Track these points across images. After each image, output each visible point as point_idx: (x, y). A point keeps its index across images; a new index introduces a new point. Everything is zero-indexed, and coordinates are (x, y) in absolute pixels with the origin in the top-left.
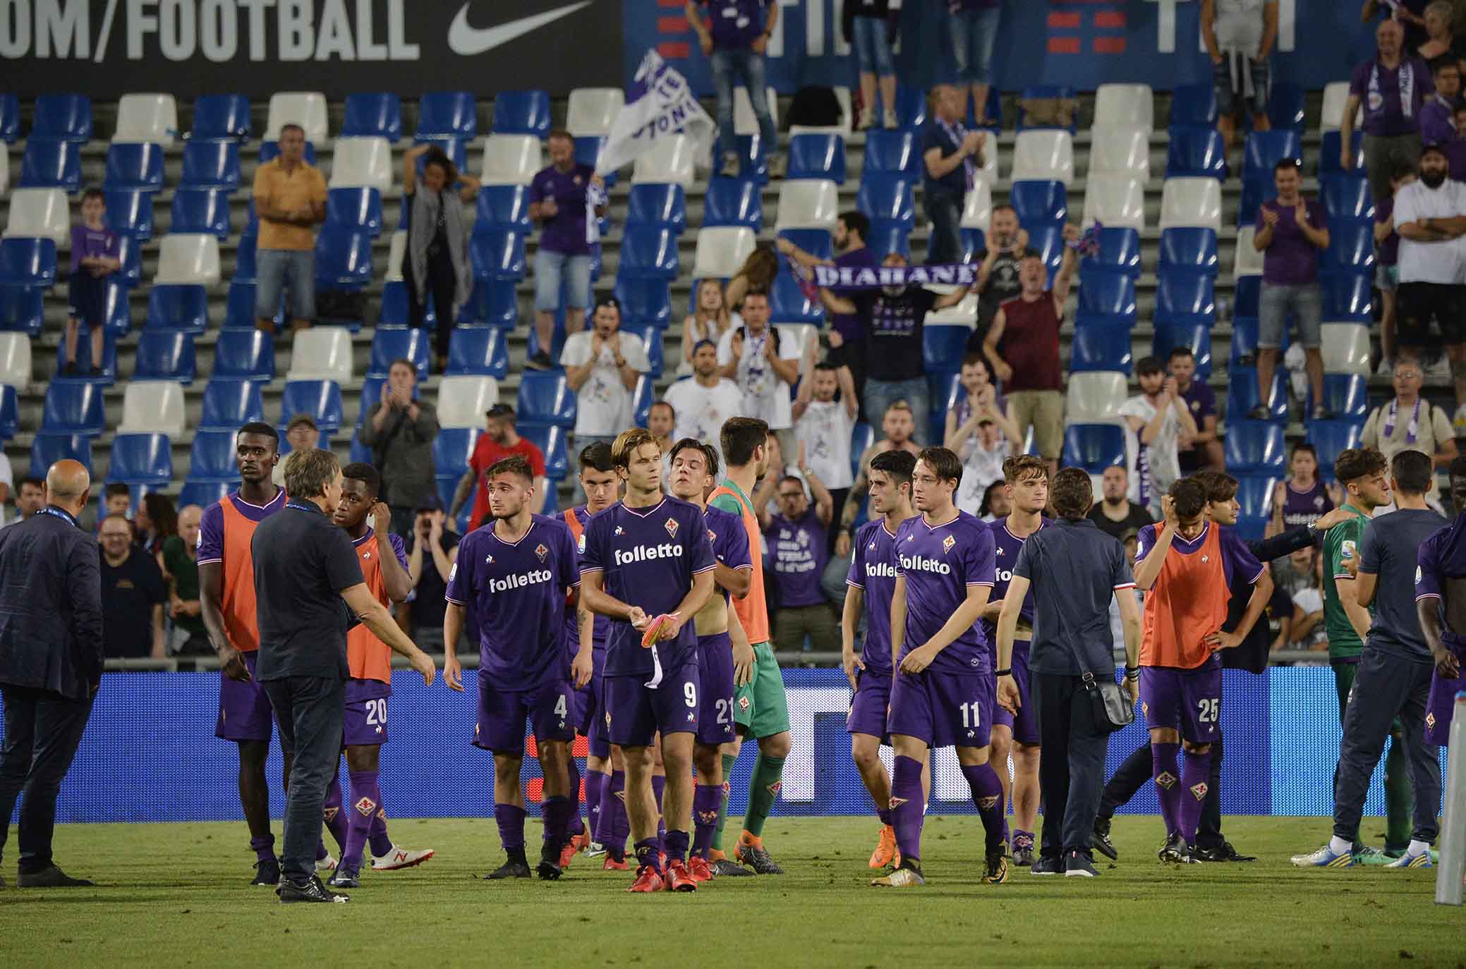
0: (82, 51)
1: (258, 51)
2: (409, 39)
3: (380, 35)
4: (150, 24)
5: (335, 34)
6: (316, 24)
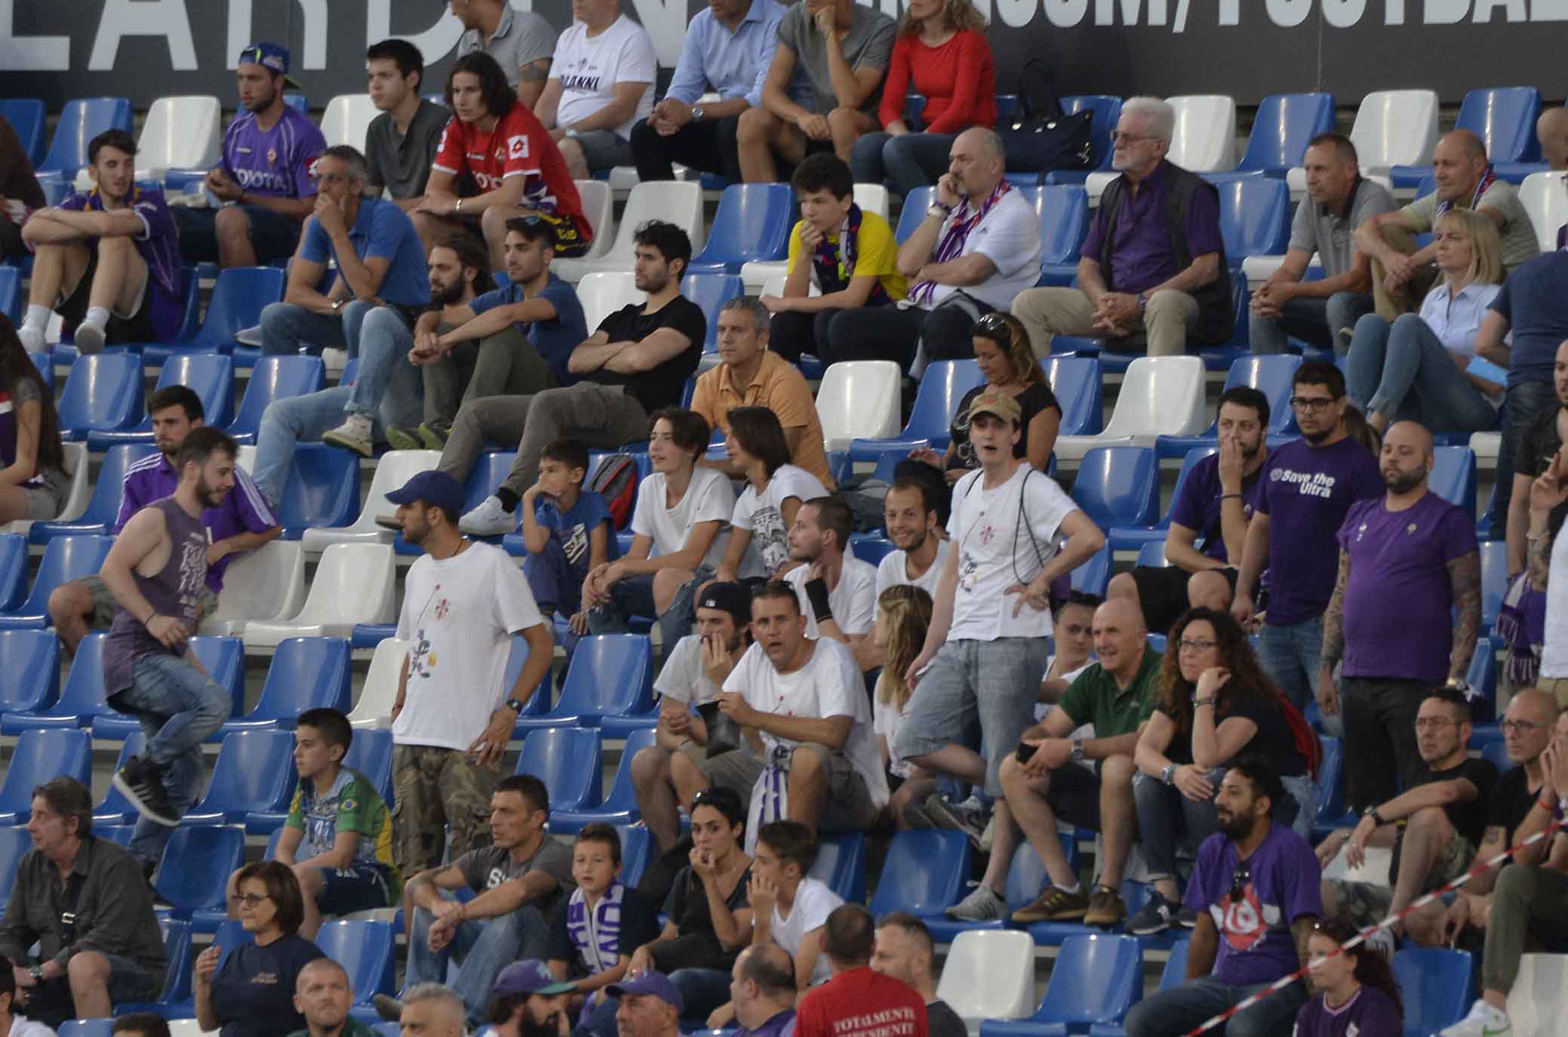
0: (1157, 16)
1: (1395, 14)
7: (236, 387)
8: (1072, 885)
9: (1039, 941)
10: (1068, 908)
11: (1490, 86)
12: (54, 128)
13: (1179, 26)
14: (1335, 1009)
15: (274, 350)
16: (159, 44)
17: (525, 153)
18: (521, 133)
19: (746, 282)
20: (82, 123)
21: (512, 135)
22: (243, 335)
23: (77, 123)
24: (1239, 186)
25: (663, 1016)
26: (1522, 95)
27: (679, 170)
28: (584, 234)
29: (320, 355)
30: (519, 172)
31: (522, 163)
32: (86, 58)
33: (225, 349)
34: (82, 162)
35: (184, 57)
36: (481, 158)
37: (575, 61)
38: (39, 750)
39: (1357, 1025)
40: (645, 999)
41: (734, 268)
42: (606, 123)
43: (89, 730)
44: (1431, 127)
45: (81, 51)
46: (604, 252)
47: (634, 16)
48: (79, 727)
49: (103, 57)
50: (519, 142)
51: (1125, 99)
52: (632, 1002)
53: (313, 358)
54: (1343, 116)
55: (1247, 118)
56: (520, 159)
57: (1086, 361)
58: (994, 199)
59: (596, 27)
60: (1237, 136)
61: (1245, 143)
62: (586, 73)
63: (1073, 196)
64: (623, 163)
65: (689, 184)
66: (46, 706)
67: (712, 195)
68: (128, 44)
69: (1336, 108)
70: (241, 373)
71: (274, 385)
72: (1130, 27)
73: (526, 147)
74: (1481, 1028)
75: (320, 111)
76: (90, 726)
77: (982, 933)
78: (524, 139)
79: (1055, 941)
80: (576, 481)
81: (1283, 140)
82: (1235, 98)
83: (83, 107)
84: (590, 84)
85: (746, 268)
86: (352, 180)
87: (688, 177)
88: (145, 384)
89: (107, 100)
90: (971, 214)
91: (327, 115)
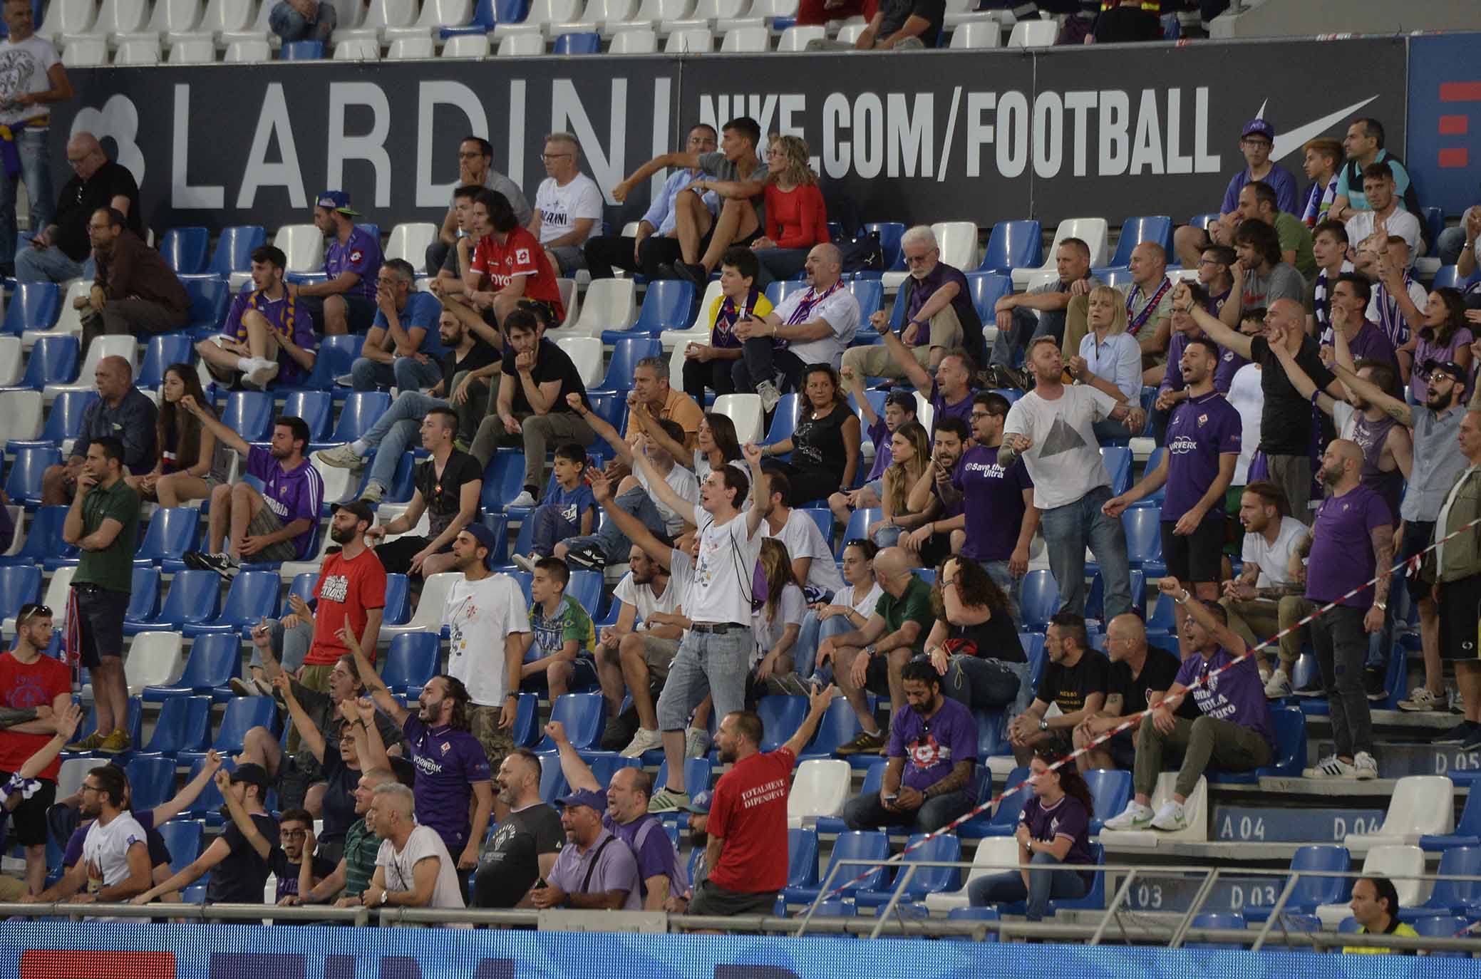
0: (927, 171)
1: (1080, 169)
2: (1211, 152)
3: (1187, 148)
4: (985, 134)
5: (1147, 144)
6: (1132, 131)
7: (333, 413)
8: (875, 733)
9: (854, 766)
10: (872, 747)
11: (1140, 216)
12: (215, 247)
13: (941, 178)
14: (1047, 807)
15: (359, 389)
16: (282, 191)
17: (527, 260)
18: (525, 247)
19: (664, 344)
20: (233, 242)
21: (519, 248)
22: (341, 379)
23: (230, 242)
24: (980, 280)
25: (591, 818)
26: (1162, 220)
27: (619, 272)
28: (559, 314)
29: (388, 391)
30: (524, 273)
31: (525, 267)
32: (235, 201)
33: (328, 388)
34: (233, 268)
35: (298, 199)
36: (496, 264)
37: (551, 202)
38: (208, 647)
39: (1059, 821)
40: (580, 808)
41: (656, 333)
42: (571, 241)
43: (240, 634)
44: (1103, 241)
45: (231, 196)
46: (572, 324)
47: (590, 174)
48: (234, 632)
49: (246, 200)
50: (525, 254)
51: (909, 226)
52: (571, 809)
53: (384, 394)
54: (1047, 235)
55: (986, 236)
56: (525, 264)
57: (884, 393)
58: (832, 290)
59: (562, 181)
60: (979, 247)
61: (983, 252)
62: (558, 211)
63: (874, 286)
64: (583, 268)
65: (627, 280)
66: (211, 620)
67: (642, 288)
68: (262, 191)
69: (1043, 230)
70: (337, 403)
71: (359, 411)
72: (910, 178)
73: (528, 257)
74: (1131, 819)
75: (386, 234)
76: (240, 631)
77: (817, 761)
78: (527, 251)
79: (865, 766)
80: (578, 471)
81: (1008, 250)
82: (977, 225)
83: (234, 232)
84: (561, 218)
85: (663, 333)
86: (400, 282)
87: (626, 276)
88: (276, 410)
89: (249, 227)
90: (816, 296)
91: (392, 235)
